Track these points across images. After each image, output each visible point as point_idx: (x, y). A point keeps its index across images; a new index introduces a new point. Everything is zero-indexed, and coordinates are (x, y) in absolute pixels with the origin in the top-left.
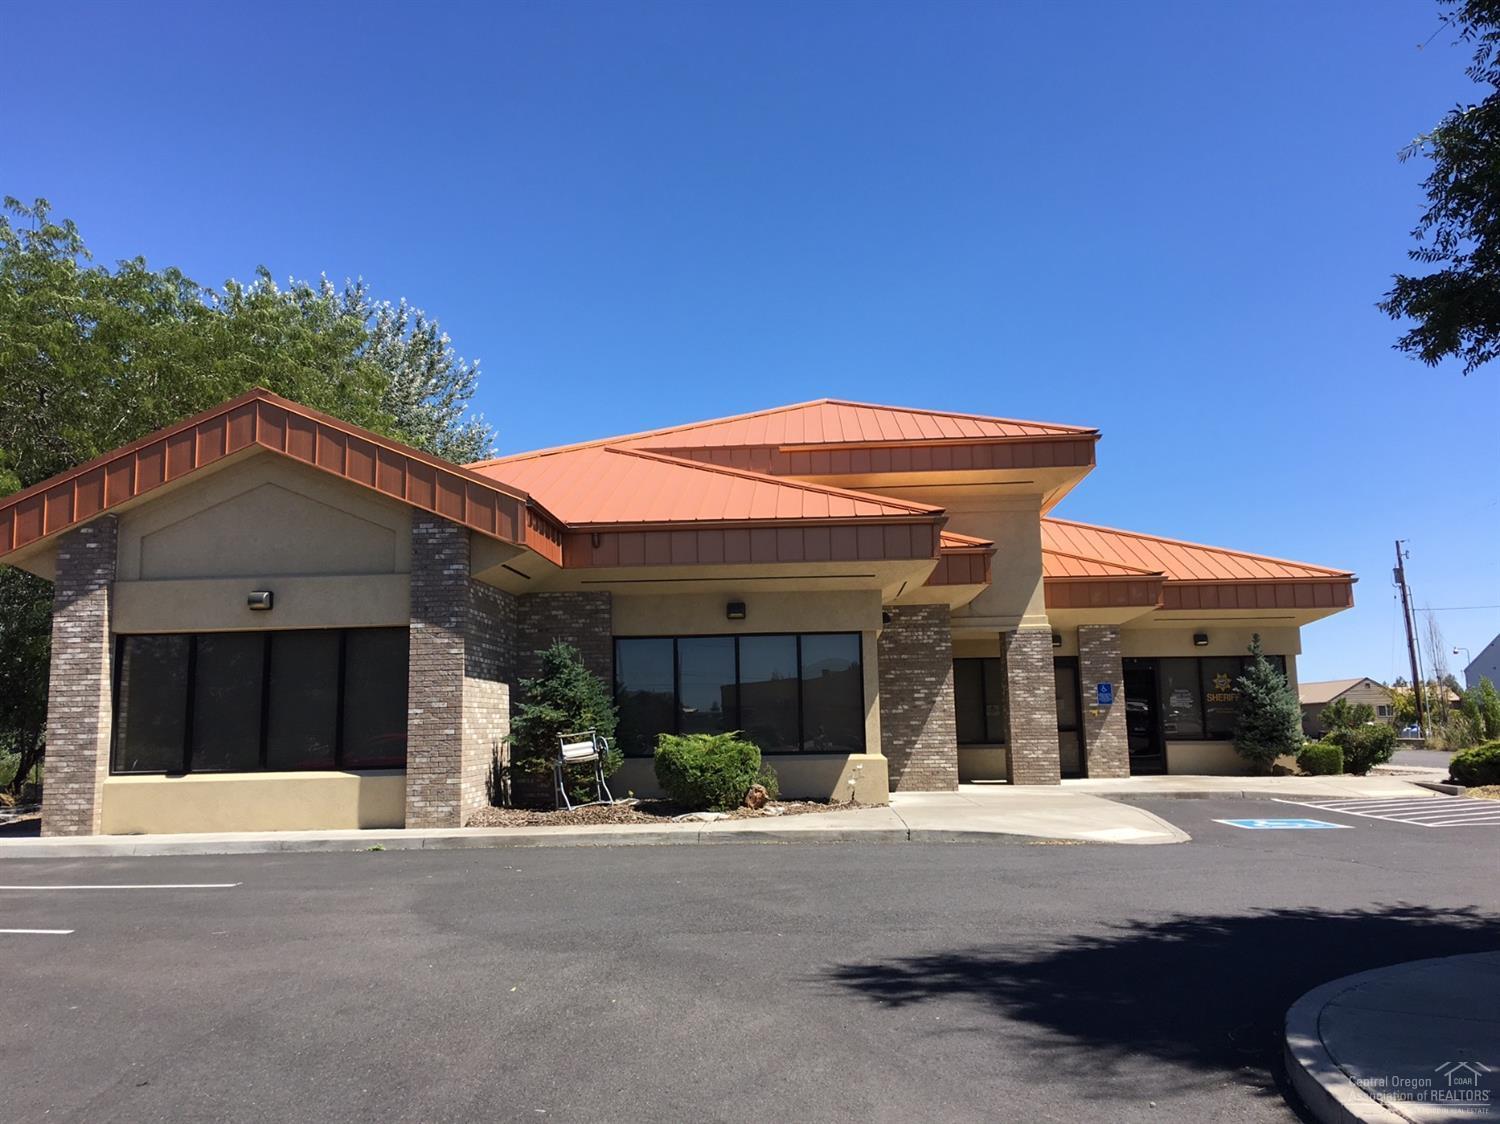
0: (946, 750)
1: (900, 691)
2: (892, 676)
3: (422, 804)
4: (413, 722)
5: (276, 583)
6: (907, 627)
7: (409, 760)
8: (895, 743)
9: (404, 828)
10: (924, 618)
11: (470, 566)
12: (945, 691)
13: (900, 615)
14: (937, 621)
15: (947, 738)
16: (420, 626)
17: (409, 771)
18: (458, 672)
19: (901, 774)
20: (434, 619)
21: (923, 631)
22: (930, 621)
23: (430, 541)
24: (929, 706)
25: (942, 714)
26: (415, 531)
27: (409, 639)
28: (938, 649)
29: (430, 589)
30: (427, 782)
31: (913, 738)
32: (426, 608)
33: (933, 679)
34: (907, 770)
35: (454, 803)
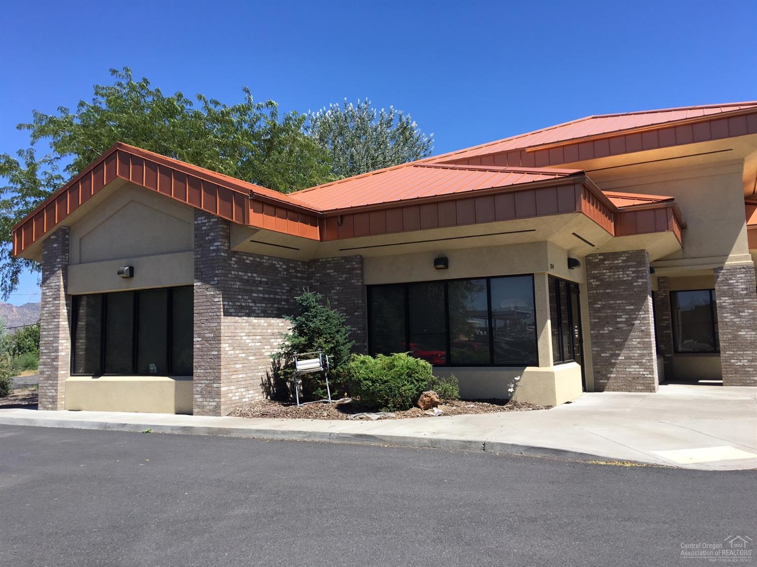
0: (644, 361)
1: (606, 317)
2: (599, 306)
3: (201, 400)
4: (196, 346)
5: (134, 262)
6: (610, 268)
7: (195, 371)
8: (603, 355)
9: (191, 414)
10: (624, 261)
11: (229, 242)
12: (642, 316)
13: (604, 260)
14: (635, 263)
15: (645, 352)
16: (199, 284)
17: (195, 378)
18: (218, 314)
19: (608, 379)
20: (205, 281)
21: (623, 271)
22: (628, 264)
23: (204, 228)
24: (630, 328)
25: (640, 334)
26: (196, 222)
27: (193, 293)
28: (635, 284)
29: (204, 259)
30: (204, 385)
31: (617, 352)
32: (202, 272)
33: (632, 307)
34: (612, 375)
35: (217, 400)
